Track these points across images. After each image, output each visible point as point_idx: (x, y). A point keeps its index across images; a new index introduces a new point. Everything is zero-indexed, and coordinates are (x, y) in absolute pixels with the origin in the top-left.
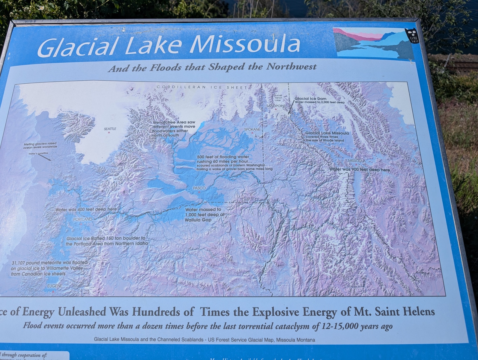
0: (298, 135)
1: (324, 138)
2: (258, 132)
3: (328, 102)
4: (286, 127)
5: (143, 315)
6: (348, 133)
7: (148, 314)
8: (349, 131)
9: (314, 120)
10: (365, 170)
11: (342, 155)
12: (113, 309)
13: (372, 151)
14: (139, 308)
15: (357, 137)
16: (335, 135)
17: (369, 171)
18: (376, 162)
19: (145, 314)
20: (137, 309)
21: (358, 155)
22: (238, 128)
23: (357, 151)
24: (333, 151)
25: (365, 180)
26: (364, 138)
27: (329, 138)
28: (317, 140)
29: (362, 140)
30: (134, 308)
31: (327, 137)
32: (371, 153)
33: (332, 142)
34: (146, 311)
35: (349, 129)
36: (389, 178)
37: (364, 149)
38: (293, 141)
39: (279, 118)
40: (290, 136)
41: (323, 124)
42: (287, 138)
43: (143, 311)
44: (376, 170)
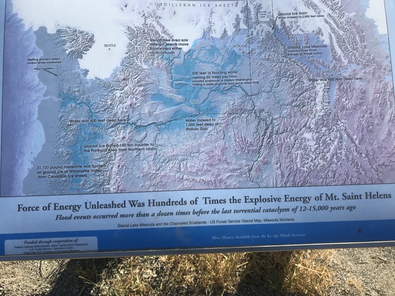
0: (281, 49)
1: (305, 52)
2: (245, 48)
3: (308, 16)
4: (270, 43)
5: (157, 205)
6: (325, 46)
7: (161, 204)
8: (327, 44)
9: (295, 35)
10: (340, 79)
11: (320, 66)
12: (131, 202)
13: (347, 61)
14: (154, 200)
15: (334, 49)
16: (314, 49)
17: (343, 80)
18: (350, 71)
19: (159, 204)
20: (152, 201)
21: (334, 66)
22: (227, 45)
23: (334, 62)
24: (312, 64)
25: (339, 89)
26: (340, 50)
27: (309, 52)
28: (298, 54)
29: (339, 51)
30: (149, 201)
31: (307, 51)
32: (346, 64)
33: (311, 55)
34: (159, 203)
35: (327, 42)
36: (361, 86)
37: (340, 60)
38: (276, 56)
39: (263, 34)
40: (274, 51)
41: (304, 39)
42: (272, 53)
43: (156, 203)
44: (349, 79)
